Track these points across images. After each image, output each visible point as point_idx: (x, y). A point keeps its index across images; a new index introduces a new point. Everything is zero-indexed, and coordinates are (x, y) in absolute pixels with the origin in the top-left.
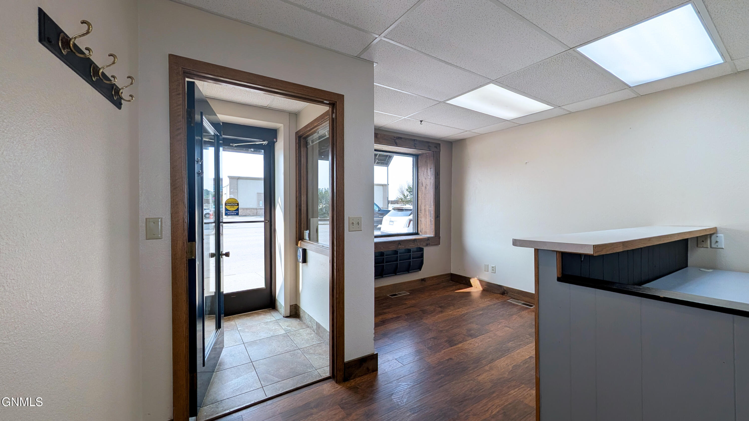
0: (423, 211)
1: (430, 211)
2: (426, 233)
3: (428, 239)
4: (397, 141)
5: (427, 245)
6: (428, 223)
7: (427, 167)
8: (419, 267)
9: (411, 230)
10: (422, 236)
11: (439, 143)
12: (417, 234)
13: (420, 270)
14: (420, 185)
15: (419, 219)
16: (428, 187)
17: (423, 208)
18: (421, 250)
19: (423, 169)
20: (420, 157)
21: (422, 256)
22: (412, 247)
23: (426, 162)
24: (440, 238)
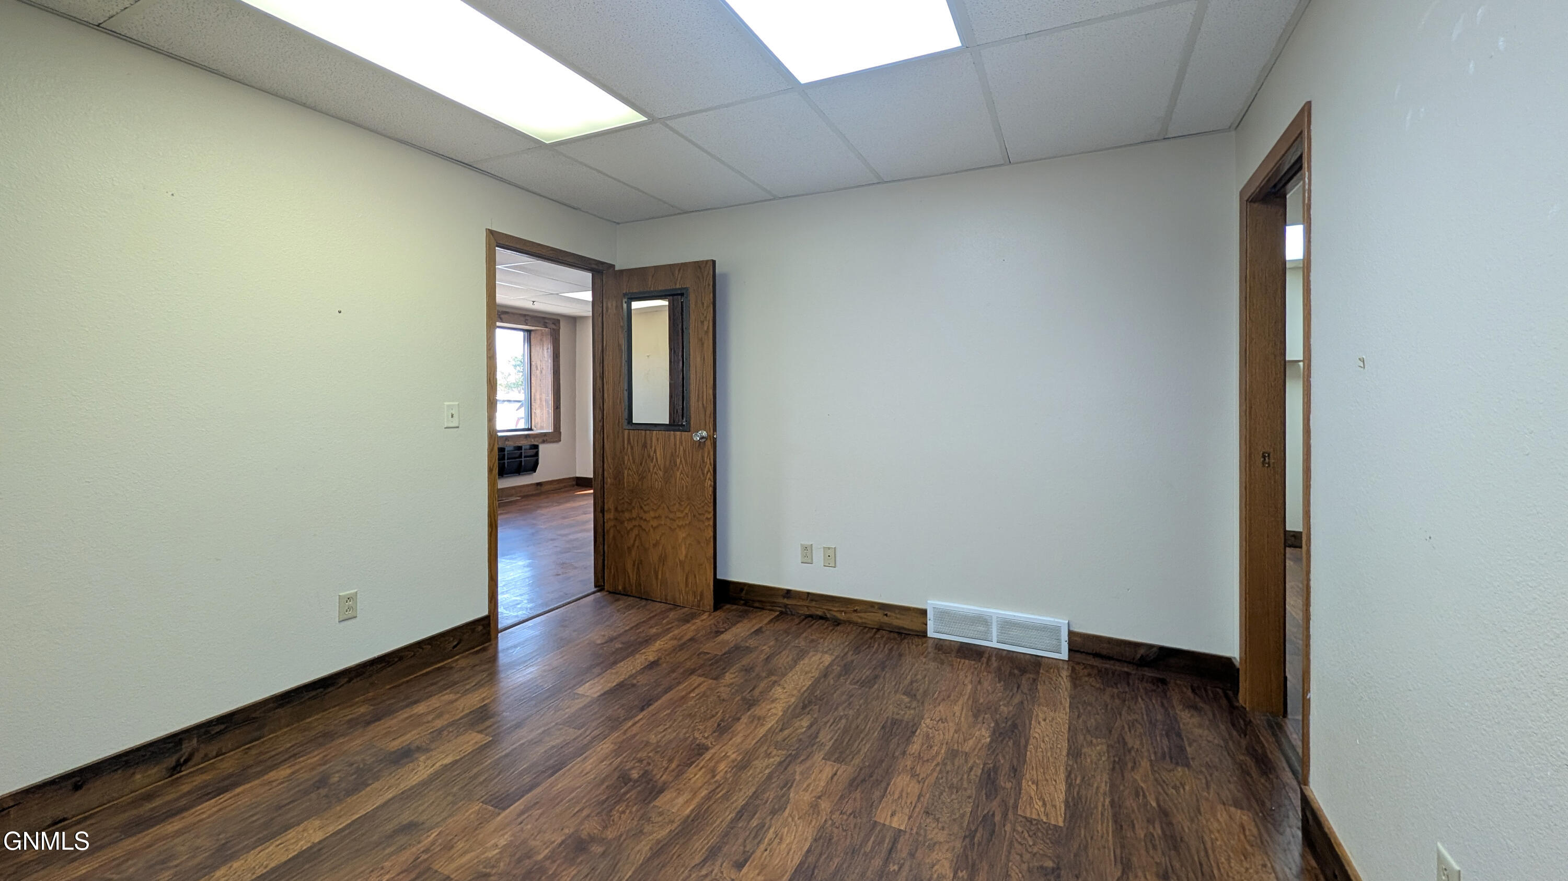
0: (538, 401)
1: (546, 401)
2: (542, 428)
3: (545, 434)
4: (502, 316)
5: (544, 442)
6: (545, 415)
7: (543, 345)
8: (533, 468)
9: (522, 425)
10: (536, 431)
11: (559, 318)
12: (531, 429)
13: (535, 472)
14: (533, 368)
15: (533, 411)
16: (544, 372)
17: (538, 397)
18: (536, 447)
19: (538, 348)
20: (533, 334)
21: (537, 454)
22: (525, 443)
23: (541, 340)
24: (560, 433)
